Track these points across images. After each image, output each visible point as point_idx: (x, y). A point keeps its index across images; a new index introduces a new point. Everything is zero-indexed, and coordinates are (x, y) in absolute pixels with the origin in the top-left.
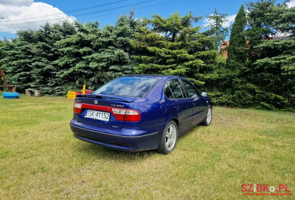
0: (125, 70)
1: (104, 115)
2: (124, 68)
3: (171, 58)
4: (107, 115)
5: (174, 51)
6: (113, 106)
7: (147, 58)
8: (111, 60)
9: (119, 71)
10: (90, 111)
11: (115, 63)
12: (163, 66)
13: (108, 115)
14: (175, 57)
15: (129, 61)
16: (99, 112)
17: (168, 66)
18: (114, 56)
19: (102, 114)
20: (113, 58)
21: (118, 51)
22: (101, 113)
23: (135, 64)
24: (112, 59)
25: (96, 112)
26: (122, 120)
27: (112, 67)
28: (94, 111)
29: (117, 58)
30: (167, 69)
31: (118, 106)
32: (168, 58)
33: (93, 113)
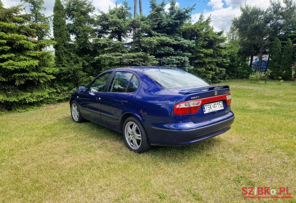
1: (220, 104)
22: (217, 103)
25: (213, 104)
28: (210, 104)
33: (210, 107)
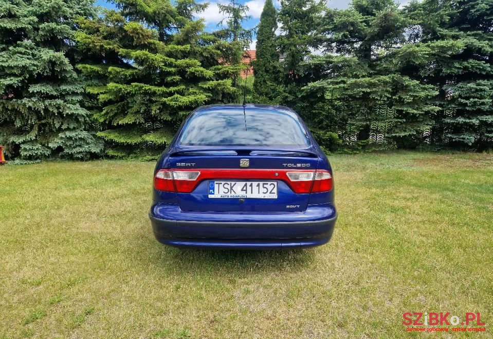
0: (68, 94)
1: (264, 187)
2: (65, 90)
3: (174, 74)
4: (270, 187)
5: (179, 62)
6: (287, 167)
7: (123, 71)
8: (31, 73)
9: (52, 97)
10: (223, 183)
11: (40, 79)
12: (163, 89)
13: (272, 186)
14: (182, 72)
15: (75, 75)
16: (249, 183)
17: (172, 89)
18: (39, 64)
19: (258, 185)
20: (36, 68)
21: (47, 54)
22: (255, 184)
23: (89, 82)
24: (34, 70)
25: (240, 184)
26: (308, 191)
27: (34, 88)
29: (45, 68)
30: (171, 94)
31: (299, 165)
32: (169, 74)
33: (231, 187)
